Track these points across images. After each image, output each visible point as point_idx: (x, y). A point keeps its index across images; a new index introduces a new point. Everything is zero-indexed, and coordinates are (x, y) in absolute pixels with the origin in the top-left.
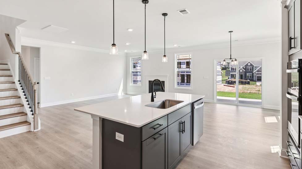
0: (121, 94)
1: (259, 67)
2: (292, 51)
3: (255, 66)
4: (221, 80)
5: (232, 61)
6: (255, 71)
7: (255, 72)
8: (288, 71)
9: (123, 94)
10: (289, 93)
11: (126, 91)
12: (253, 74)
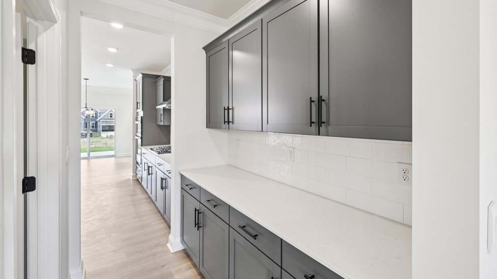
1: (104, 113)
2: (138, 110)
3: (99, 112)
5: (87, 110)
6: (99, 118)
7: (99, 120)
8: (136, 122)
10: (136, 136)
12: (96, 123)
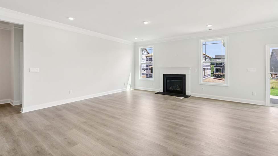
0: (129, 90)
4: (210, 73)
9: (131, 89)
11: (135, 86)
